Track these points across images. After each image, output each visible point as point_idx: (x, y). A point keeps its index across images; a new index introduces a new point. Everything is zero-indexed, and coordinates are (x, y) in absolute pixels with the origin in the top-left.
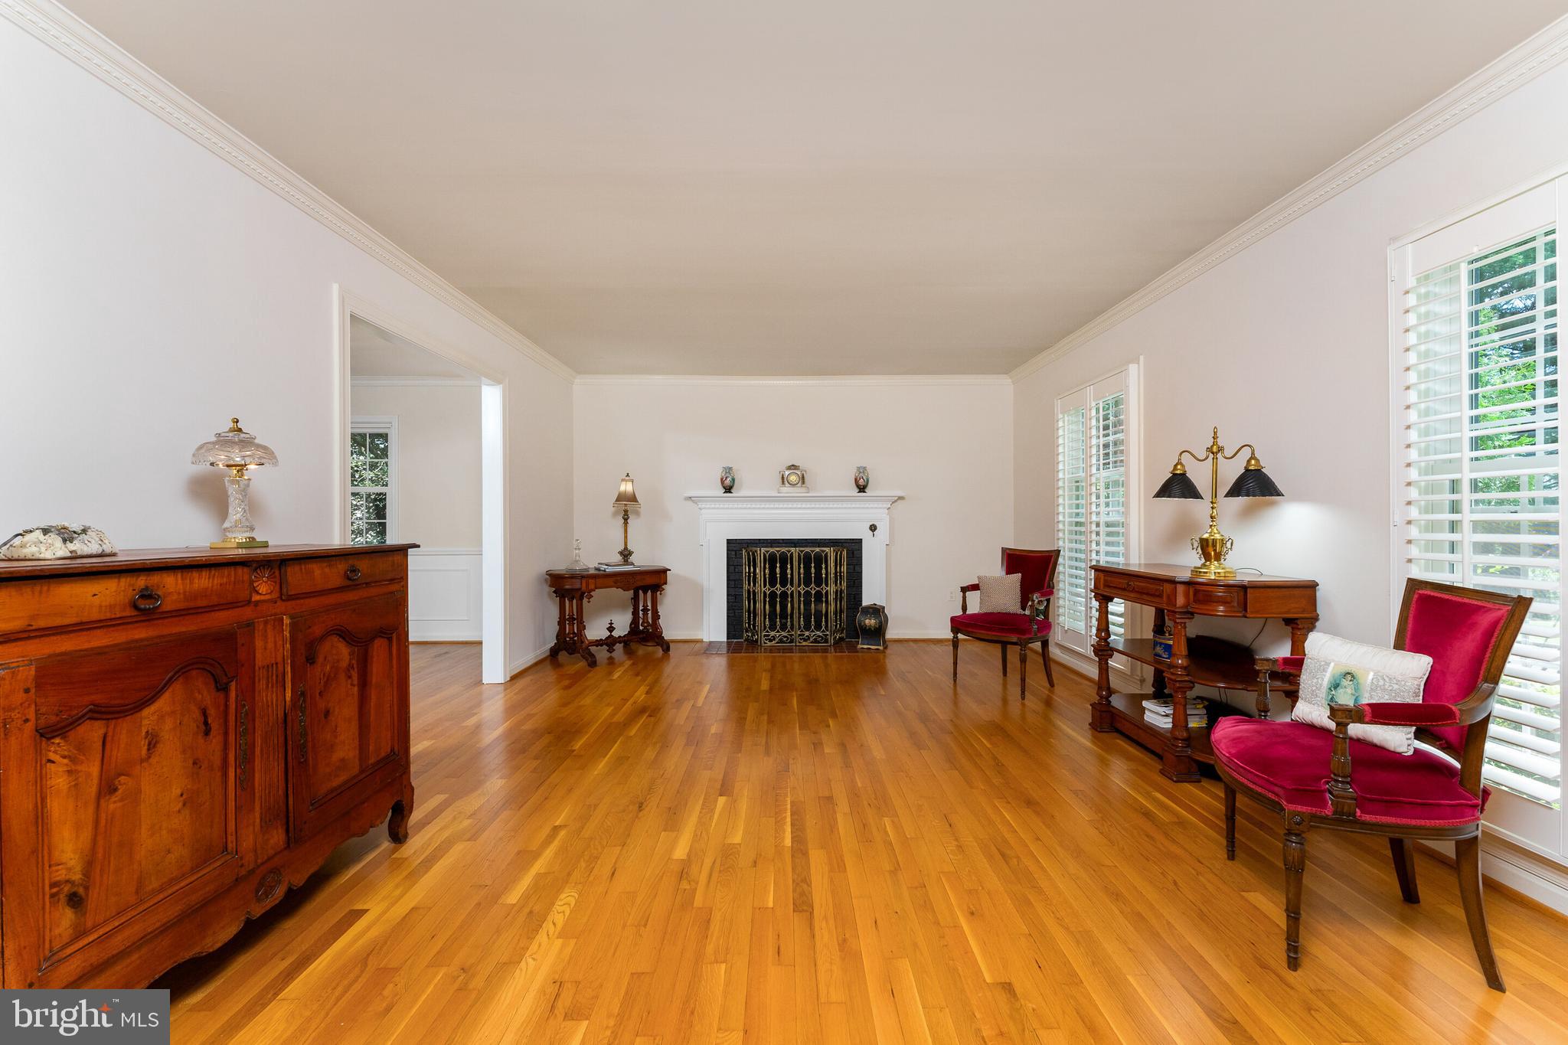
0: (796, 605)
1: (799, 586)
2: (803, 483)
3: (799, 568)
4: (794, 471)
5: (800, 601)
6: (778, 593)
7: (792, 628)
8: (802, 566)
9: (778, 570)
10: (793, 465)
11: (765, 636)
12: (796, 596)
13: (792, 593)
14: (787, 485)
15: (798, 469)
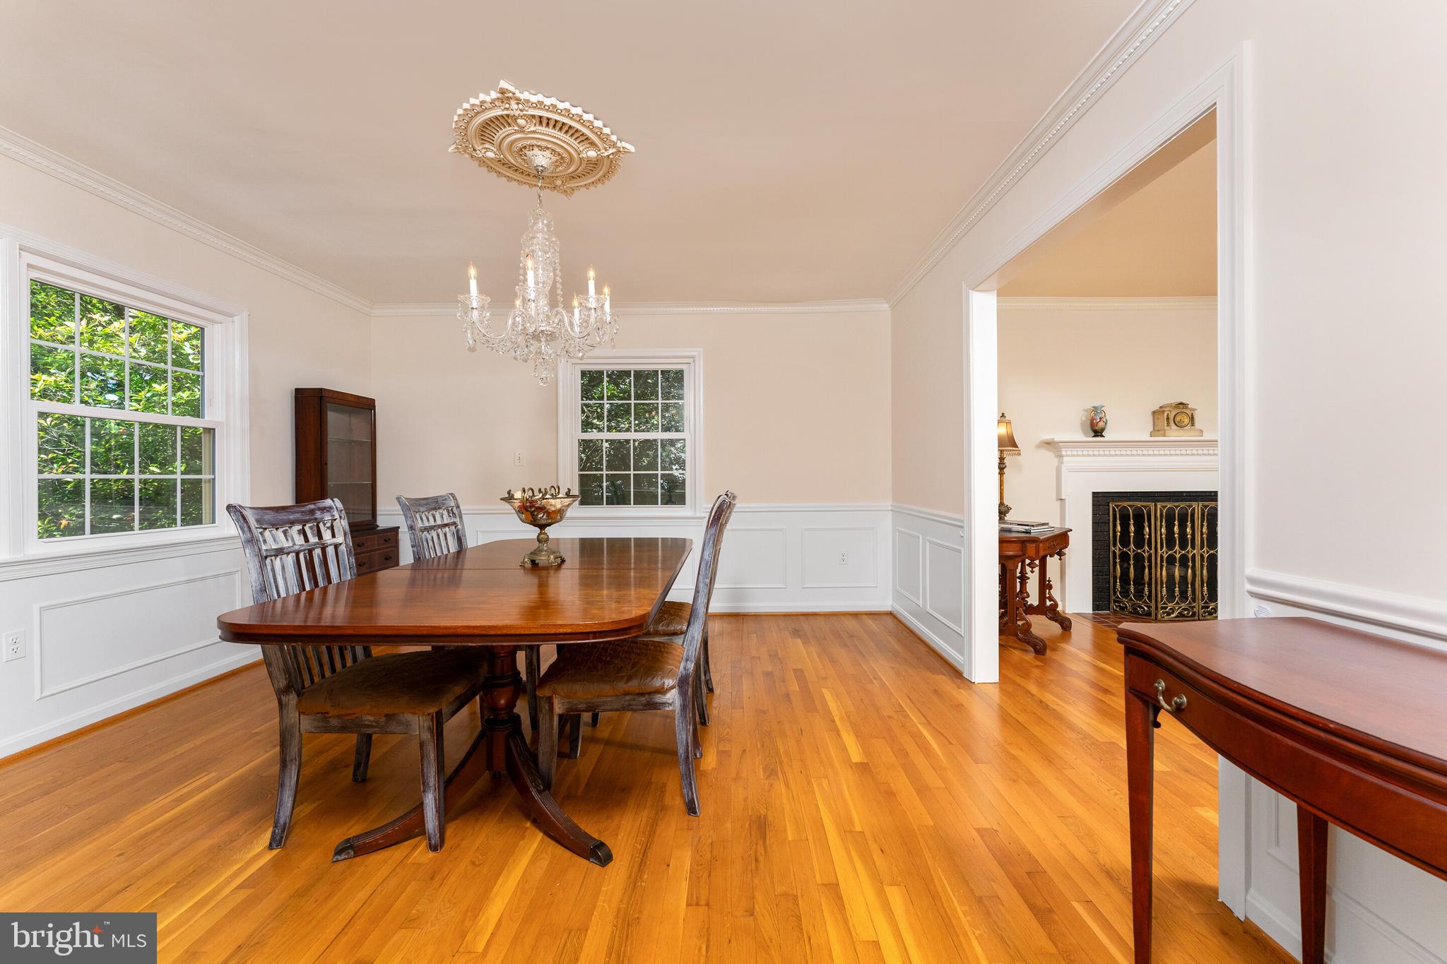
0: (1198, 573)
1: (1202, 548)
2: (1193, 424)
3: (1202, 526)
4: (1183, 410)
5: (1202, 566)
6: (1178, 556)
7: (1194, 600)
8: (1205, 524)
9: (1176, 529)
10: (1181, 404)
11: (1162, 608)
12: (1198, 558)
13: (1194, 556)
14: (1174, 427)
15: (1187, 408)
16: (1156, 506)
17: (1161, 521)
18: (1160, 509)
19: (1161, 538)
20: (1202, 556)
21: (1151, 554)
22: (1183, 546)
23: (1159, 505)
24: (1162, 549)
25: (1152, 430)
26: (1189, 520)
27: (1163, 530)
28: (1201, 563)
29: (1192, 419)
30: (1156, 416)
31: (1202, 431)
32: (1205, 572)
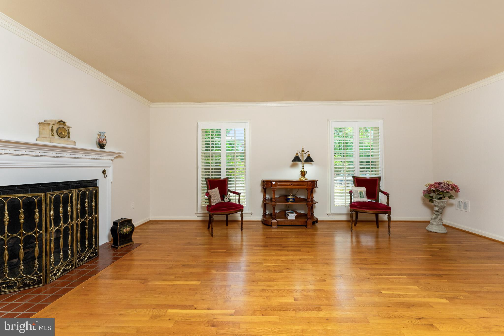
0: (75, 237)
2: (69, 137)
4: (62, 126)
5: (77, 231)
8: (79, 202)
10: (62, 121)
12: (75, 227)
14: (56, 136)
15: (66, 125)
16: (46, 195)
17: (50, 206)
18: (50, 197)
19: (50, 219)
20: (77, 224)
21: (41, 234)
22: (65, 222)
23: (49, 195)
24: (51, 226)
25: (38, 136)
26: (69, 201)
27: (52, 213)
28: (77, 229)
29: (69, 133)
30: (40, 127)
31: (75, 142)
32: (79, 234)
